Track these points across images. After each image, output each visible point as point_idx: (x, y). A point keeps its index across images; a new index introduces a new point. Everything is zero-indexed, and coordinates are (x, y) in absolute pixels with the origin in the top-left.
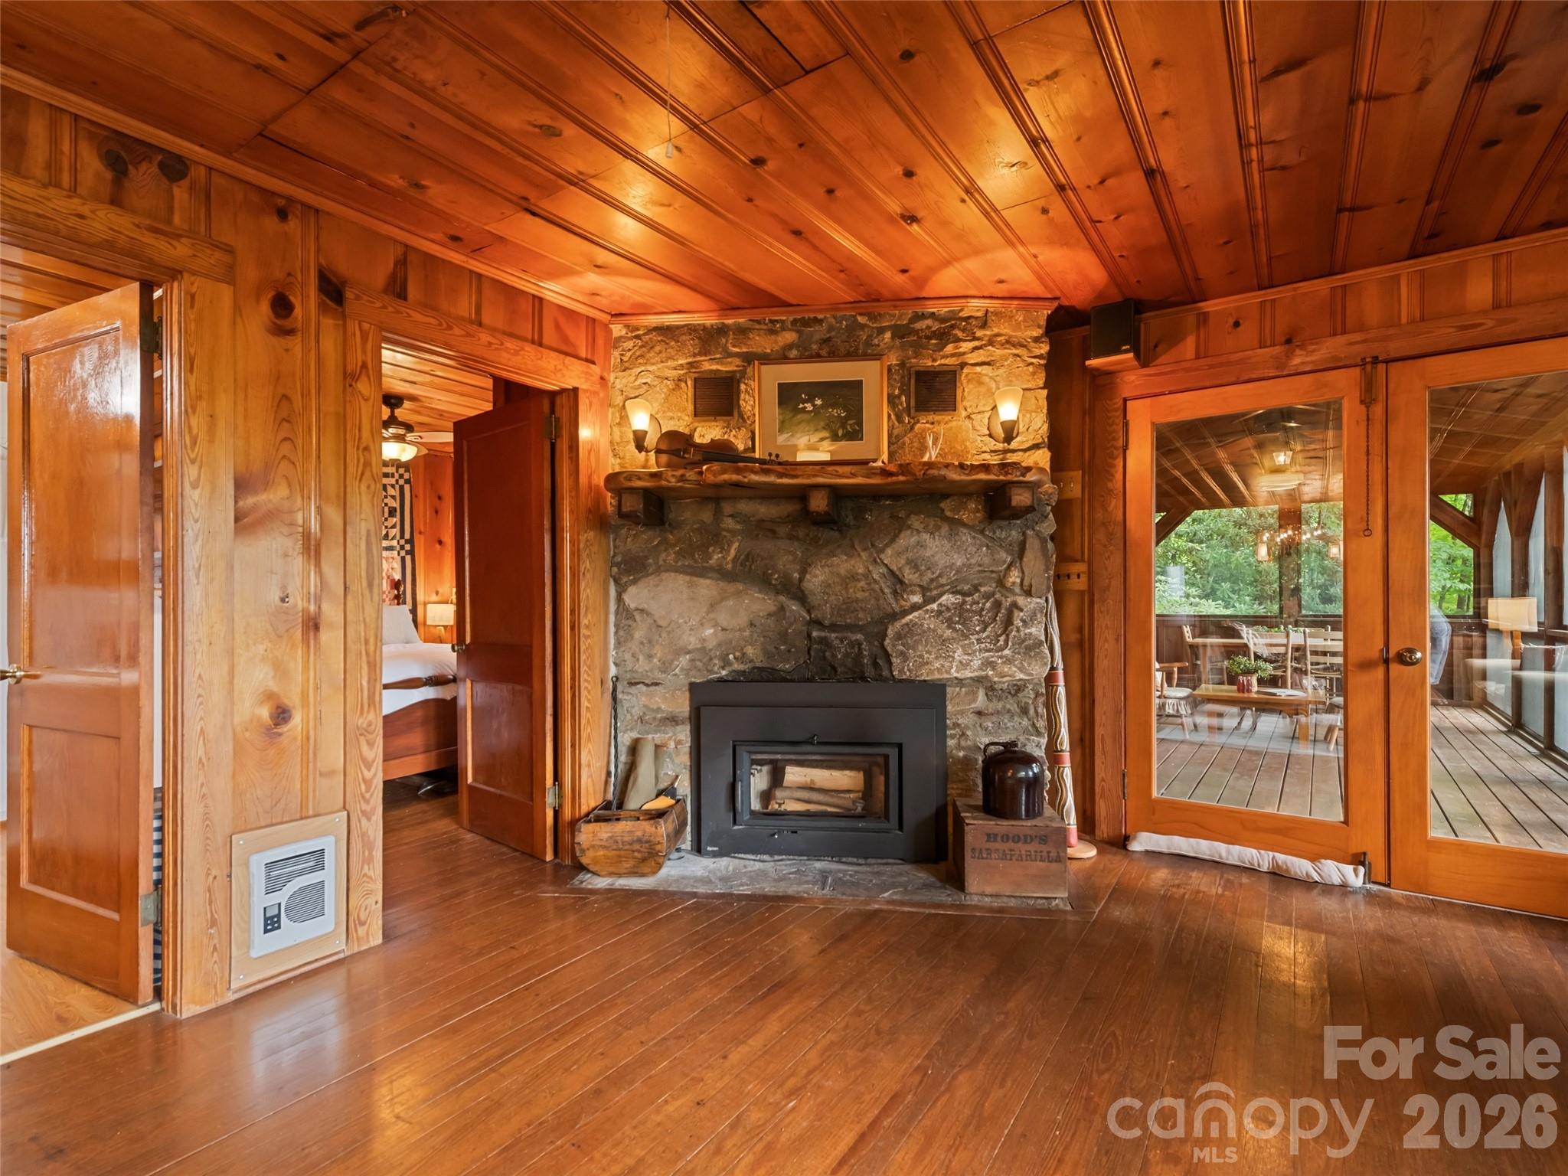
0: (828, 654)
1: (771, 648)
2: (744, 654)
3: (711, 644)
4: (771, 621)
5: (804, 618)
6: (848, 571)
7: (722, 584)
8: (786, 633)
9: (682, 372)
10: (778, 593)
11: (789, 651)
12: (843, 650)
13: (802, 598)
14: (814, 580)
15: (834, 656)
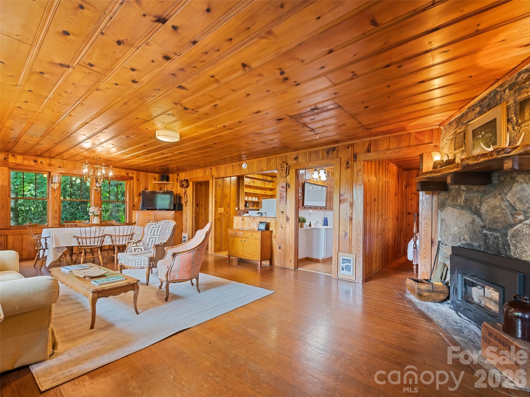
0: (487, 241)
1: (471, 236)
2: (464, 237)
3: (456, 233)
4: (471, 225)
5: (481, 225)
6: (494, 204)
7: (460, 210)
8: (475, 230)
9: (452, 136)
10: (474, 214)
11: (476, 238)
12: (492, 240)
13: (480, 216)
14: (483, 208)
15: (489, 242)
